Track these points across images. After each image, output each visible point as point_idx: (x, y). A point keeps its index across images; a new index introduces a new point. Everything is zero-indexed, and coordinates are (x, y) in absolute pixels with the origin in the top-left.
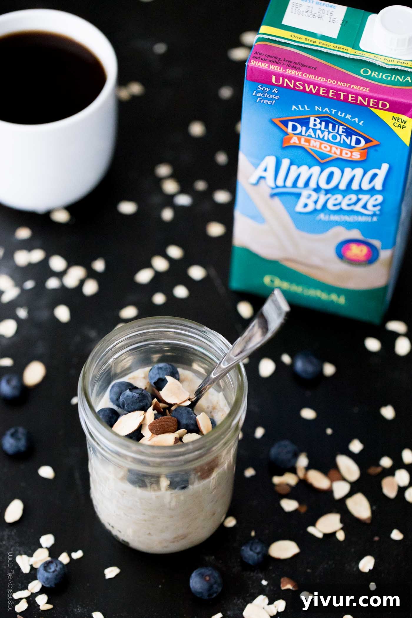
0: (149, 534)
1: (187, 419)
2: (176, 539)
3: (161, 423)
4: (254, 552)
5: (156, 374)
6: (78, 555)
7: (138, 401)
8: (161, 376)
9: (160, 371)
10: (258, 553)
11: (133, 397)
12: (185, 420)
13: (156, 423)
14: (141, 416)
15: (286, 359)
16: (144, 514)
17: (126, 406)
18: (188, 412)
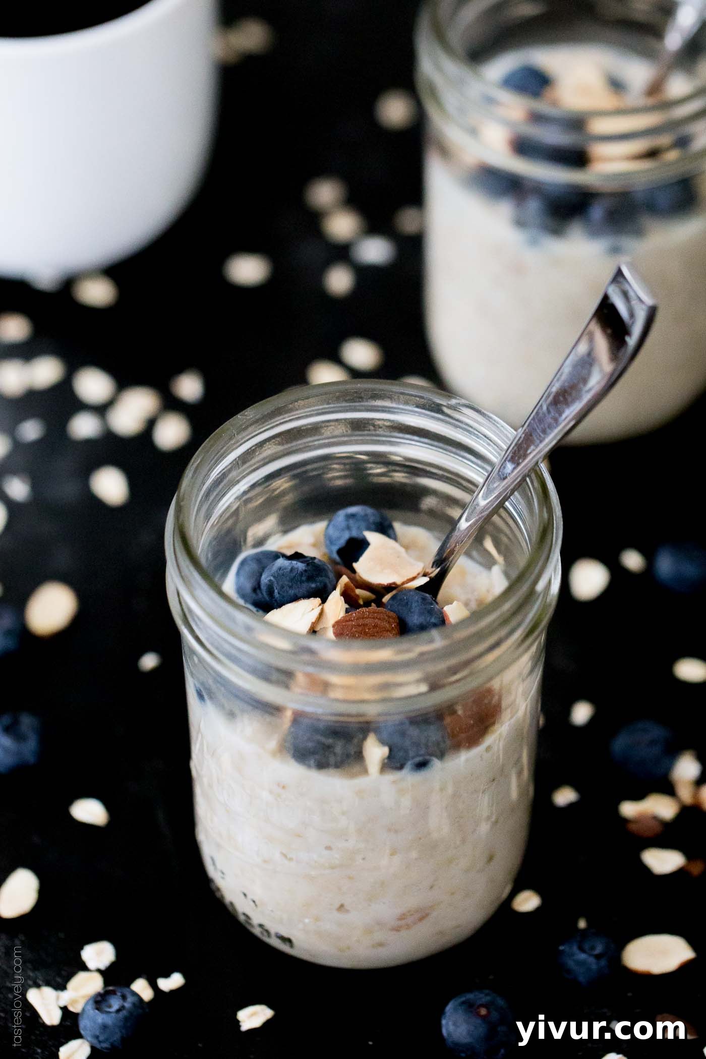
0: (341, 907)
1: (421, 614)
2: (403, 922)
3: (361, 622)
4: (590, 955)
5: (343, 530)
6: (173, 982)
7: (304, 578)
8: (355, 534)
9: (351, 522)
10: (598, 957)
11: (292, 569)
12: (416, 617)
13: (350, 620)
14: (313, 609)
15: (633, 560)
16: (328, 848)
17: (276, 591)
18: (424, 599)
